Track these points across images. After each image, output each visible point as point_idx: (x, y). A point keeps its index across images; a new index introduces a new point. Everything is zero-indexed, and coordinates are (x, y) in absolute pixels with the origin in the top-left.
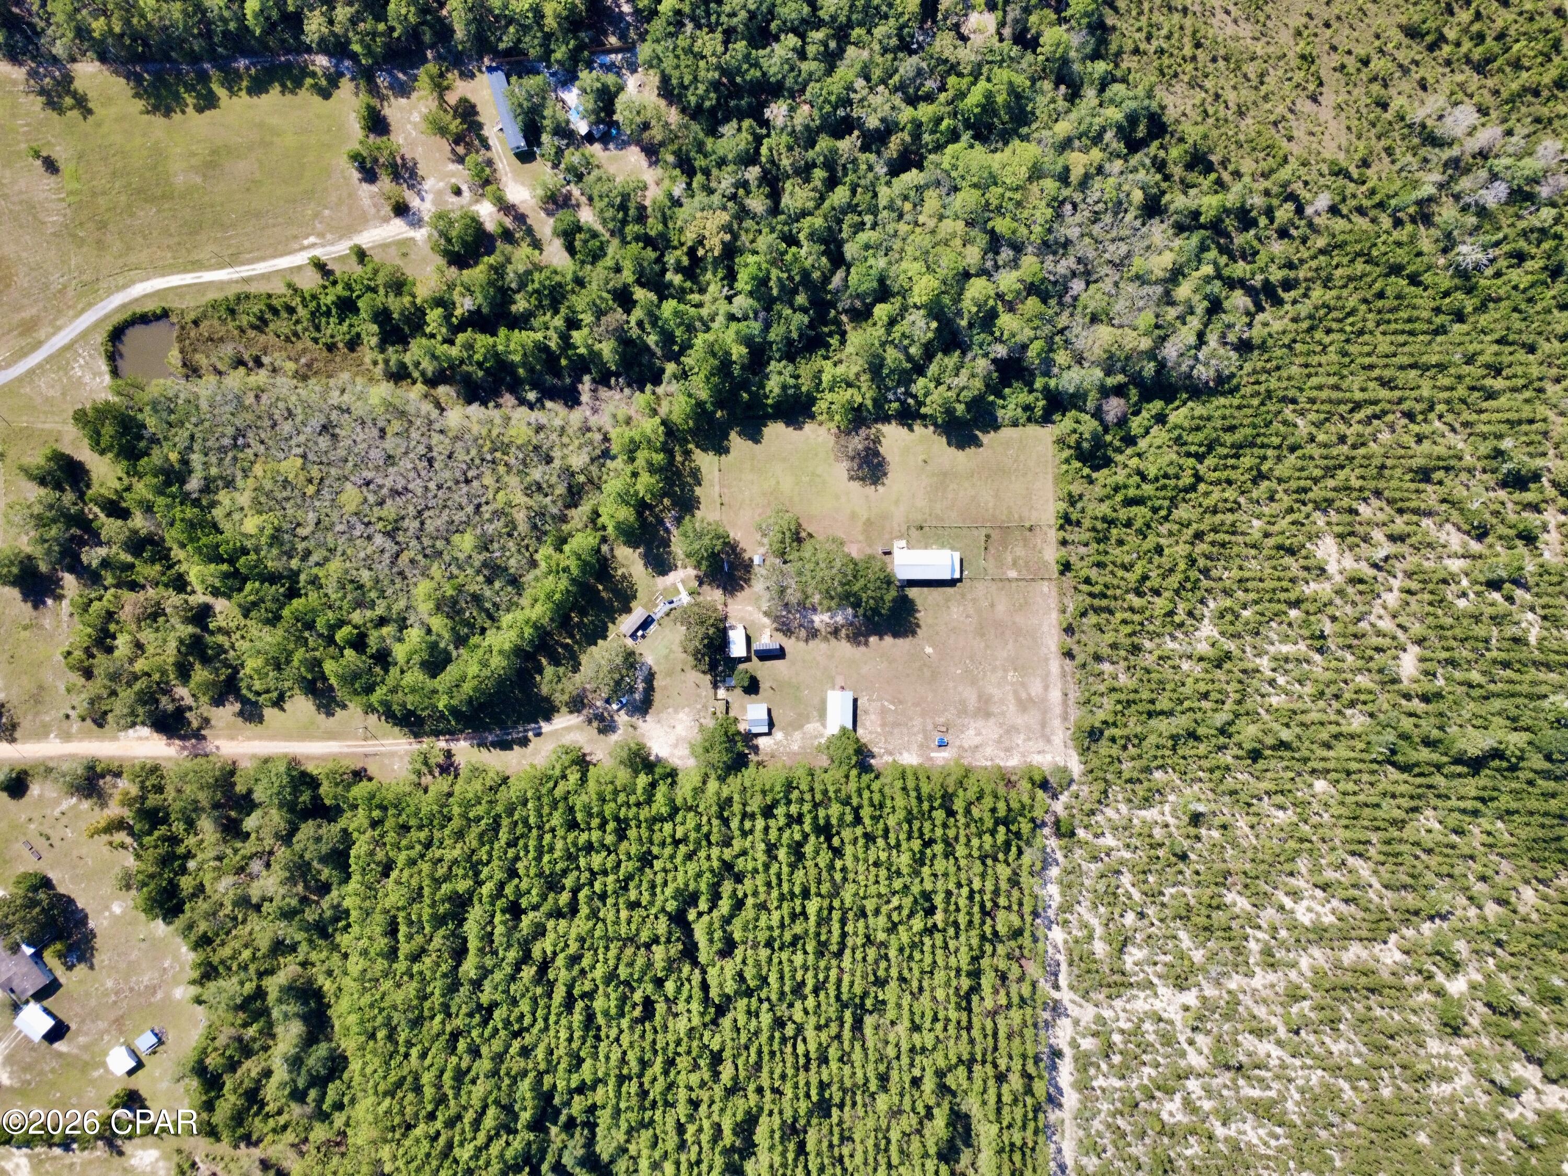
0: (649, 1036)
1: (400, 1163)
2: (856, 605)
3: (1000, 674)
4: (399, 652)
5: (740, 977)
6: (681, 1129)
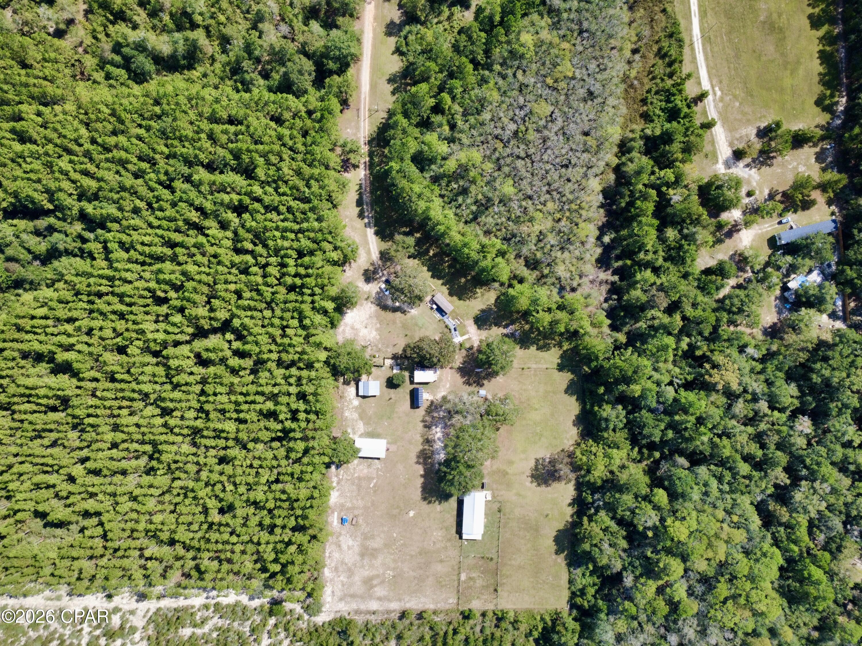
0: (141, 301)
1: (61, 117)
2: (447, 463)
3: (392, 565)
4: (431, 137)
5: (179, 370)
6: (71, 320)
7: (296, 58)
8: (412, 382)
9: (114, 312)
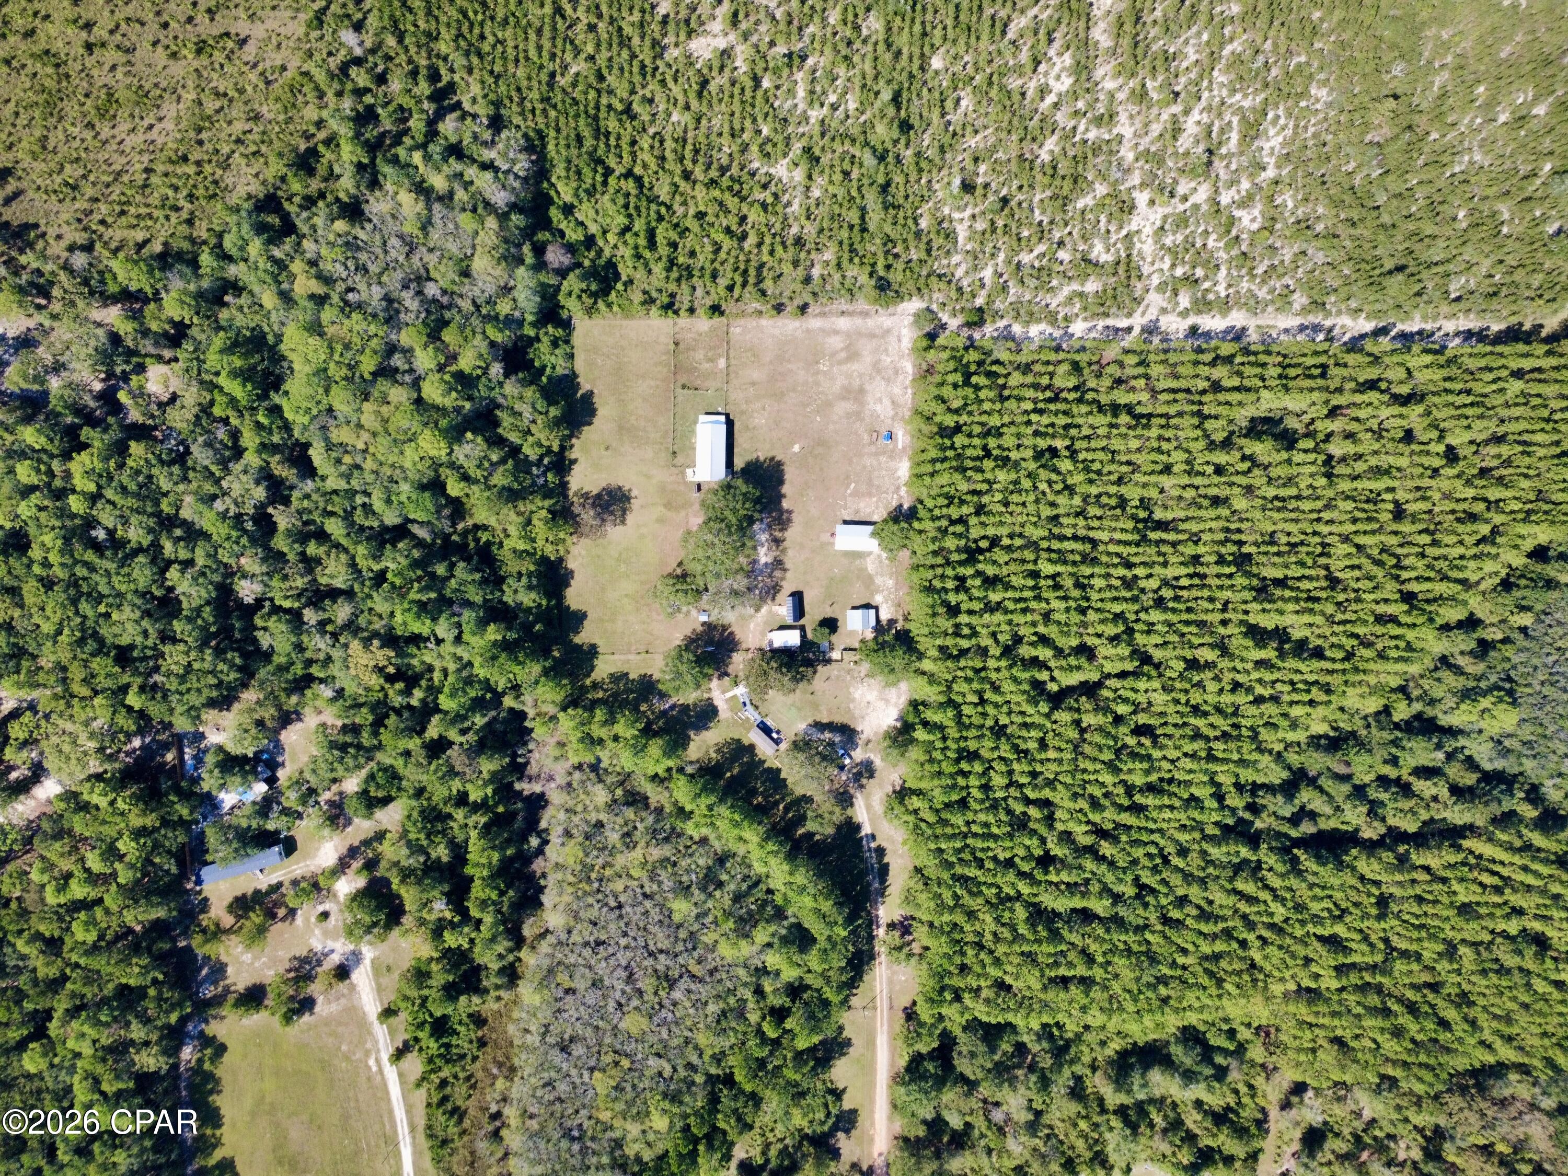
0: (1169, 730)
1: (1287, 974)
2: (751, 521)
3: (821, 378)
4: (790, 974)
5: (1114, 639)
6: (1259, 700)
7: (980, 1075)
8: (802, 629)
9: (1205, 714)
